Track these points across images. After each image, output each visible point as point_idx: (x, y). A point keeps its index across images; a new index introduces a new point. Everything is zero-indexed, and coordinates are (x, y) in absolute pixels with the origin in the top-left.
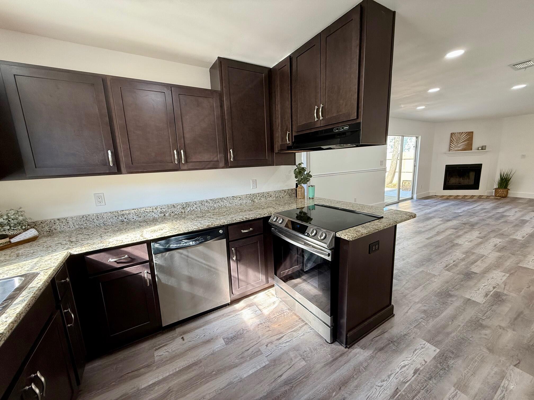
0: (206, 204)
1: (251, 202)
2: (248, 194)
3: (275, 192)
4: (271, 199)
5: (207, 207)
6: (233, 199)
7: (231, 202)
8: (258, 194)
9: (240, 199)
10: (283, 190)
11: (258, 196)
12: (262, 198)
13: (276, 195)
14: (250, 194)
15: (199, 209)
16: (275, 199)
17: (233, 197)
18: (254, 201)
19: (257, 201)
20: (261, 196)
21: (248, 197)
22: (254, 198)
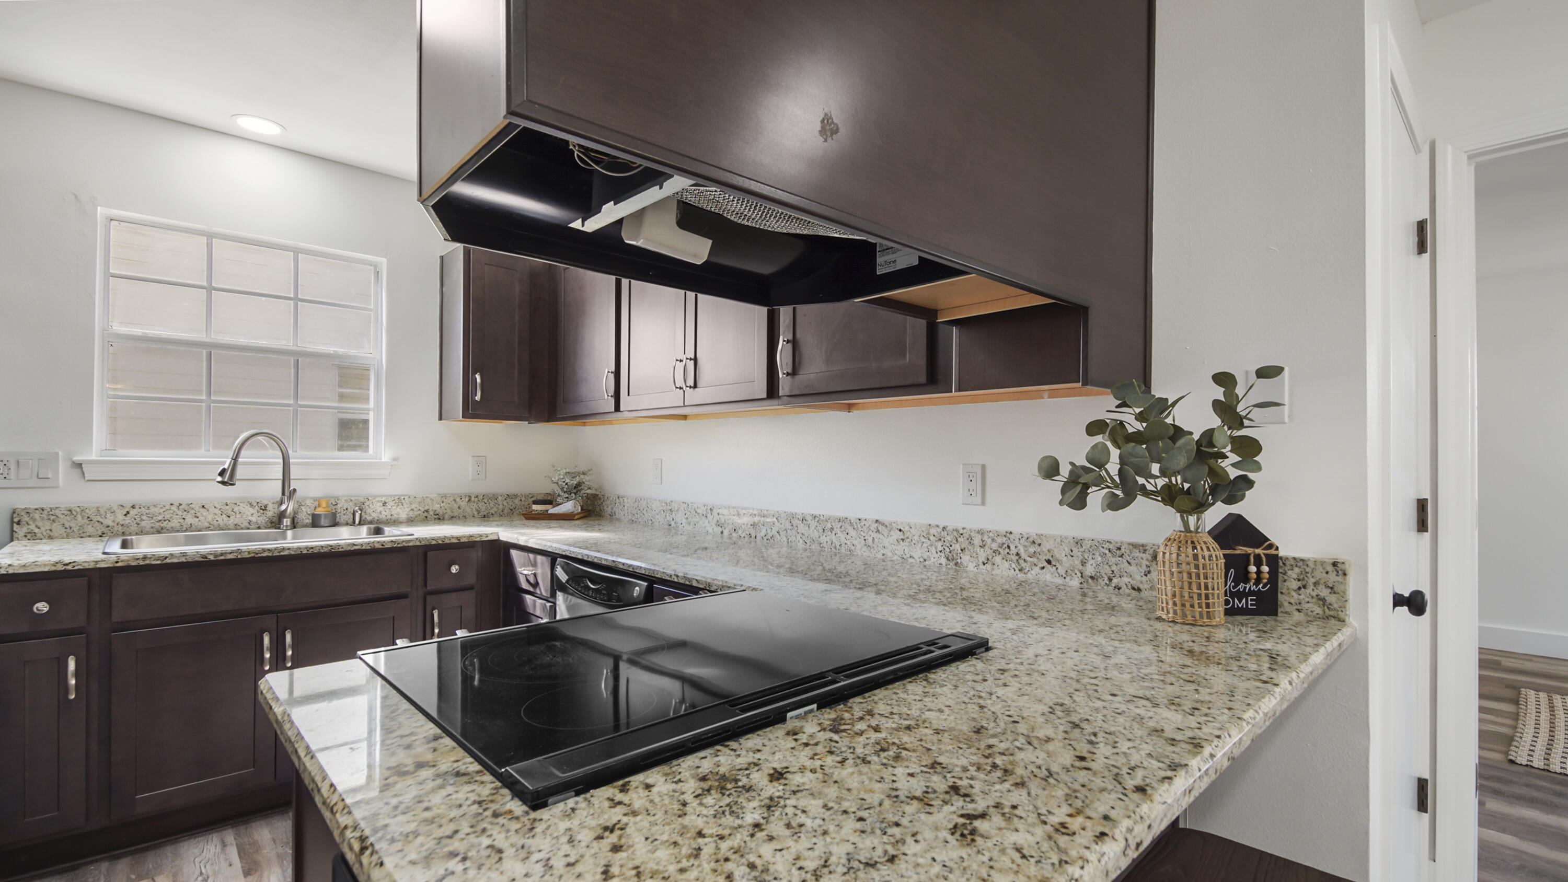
0: (802, 528)
1: (943, 561)
2: (933, 523)
3: (1079, 542)
4: (1049, 576)
5: (803, 537)
6: (878, 531)
7: (870, 540)
8: (980, 532)
9: (899, 535)
10: (1143, 548)
11: (977, 541)
12: (998, 559)
13: (1083, 563)
14: (944, 528)
15: (785, 539)
16: (1075, 582)
17: (877, 521)
18: (956, 564)
19: (971, 567)
20: (995, 546)
21: (932, 538)
22: (957, 547)
